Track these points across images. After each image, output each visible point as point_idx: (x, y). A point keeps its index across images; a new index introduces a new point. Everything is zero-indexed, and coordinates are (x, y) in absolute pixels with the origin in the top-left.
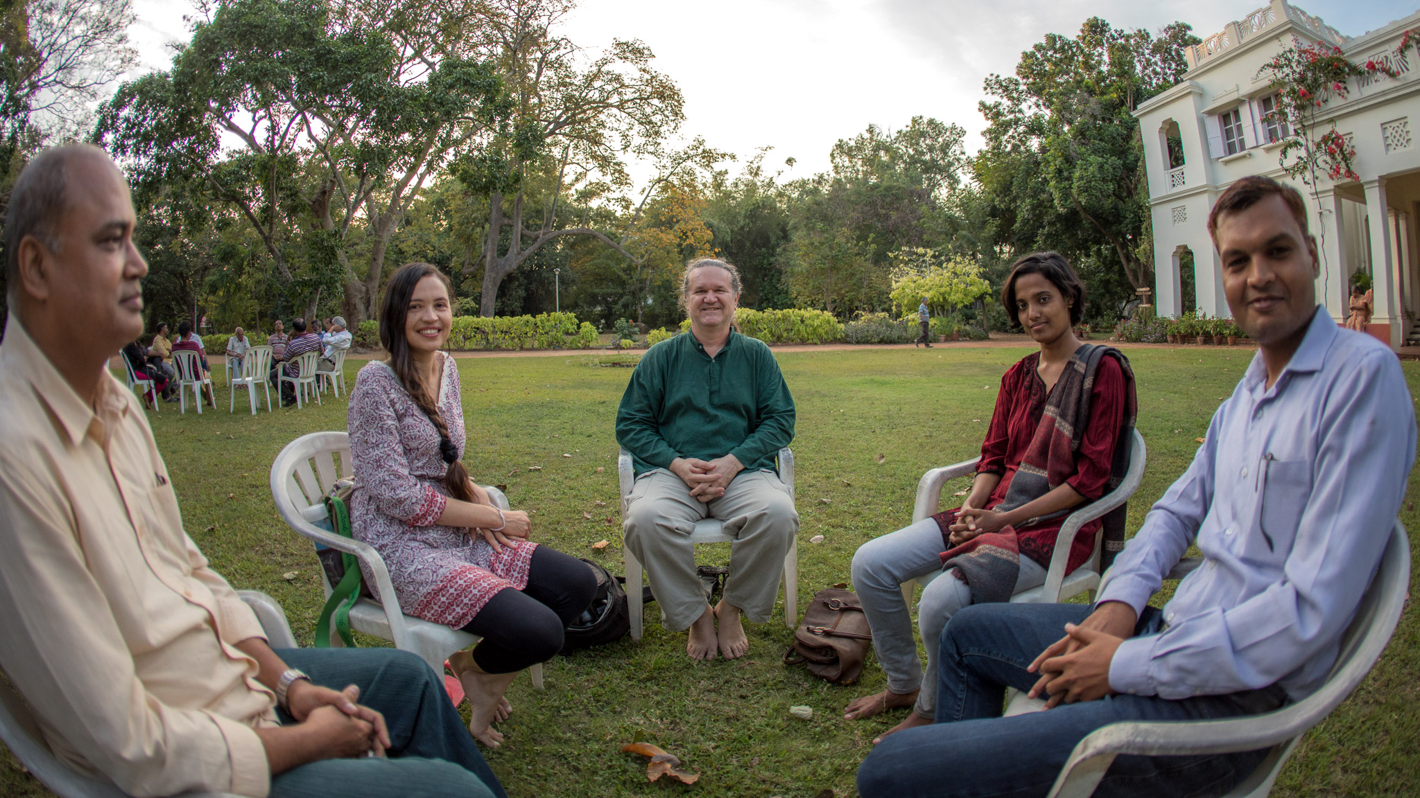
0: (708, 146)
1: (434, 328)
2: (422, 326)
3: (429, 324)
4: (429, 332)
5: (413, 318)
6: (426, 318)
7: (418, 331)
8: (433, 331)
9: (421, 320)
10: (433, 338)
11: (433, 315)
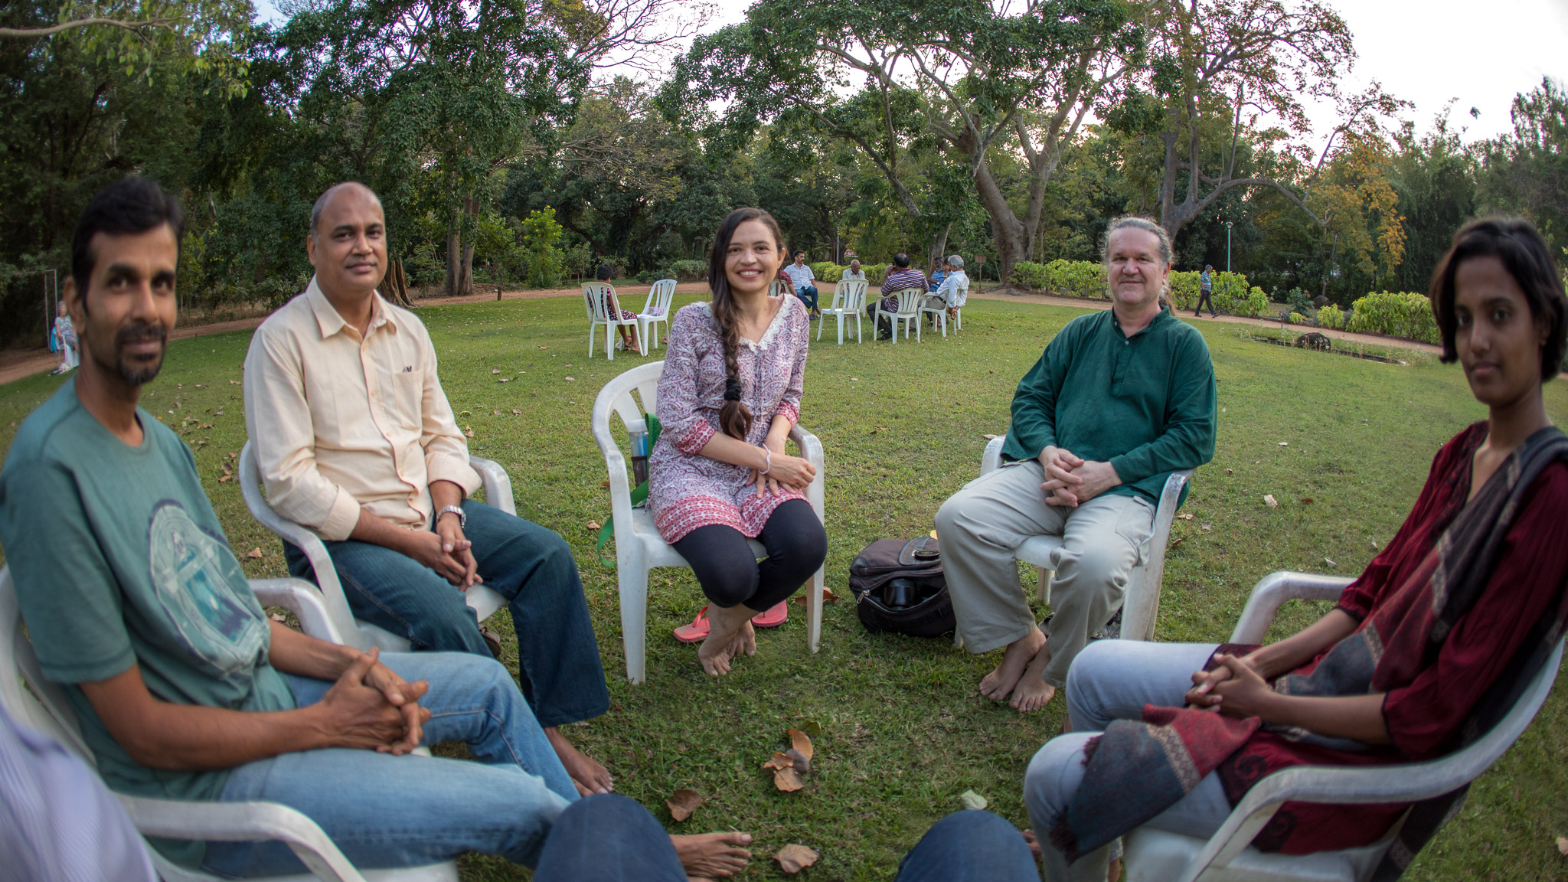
0: (1385, 90)
1: (752, 270)
2: (740, 268)
3: (748, 266)
4: (747, 273)
5: (731, 261)
6: (743, 261)
7: (739, 273)
8: (751, 273)
9: (739, 262)
10: (751, 279)
11: (751, 257)
